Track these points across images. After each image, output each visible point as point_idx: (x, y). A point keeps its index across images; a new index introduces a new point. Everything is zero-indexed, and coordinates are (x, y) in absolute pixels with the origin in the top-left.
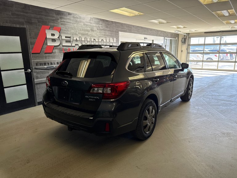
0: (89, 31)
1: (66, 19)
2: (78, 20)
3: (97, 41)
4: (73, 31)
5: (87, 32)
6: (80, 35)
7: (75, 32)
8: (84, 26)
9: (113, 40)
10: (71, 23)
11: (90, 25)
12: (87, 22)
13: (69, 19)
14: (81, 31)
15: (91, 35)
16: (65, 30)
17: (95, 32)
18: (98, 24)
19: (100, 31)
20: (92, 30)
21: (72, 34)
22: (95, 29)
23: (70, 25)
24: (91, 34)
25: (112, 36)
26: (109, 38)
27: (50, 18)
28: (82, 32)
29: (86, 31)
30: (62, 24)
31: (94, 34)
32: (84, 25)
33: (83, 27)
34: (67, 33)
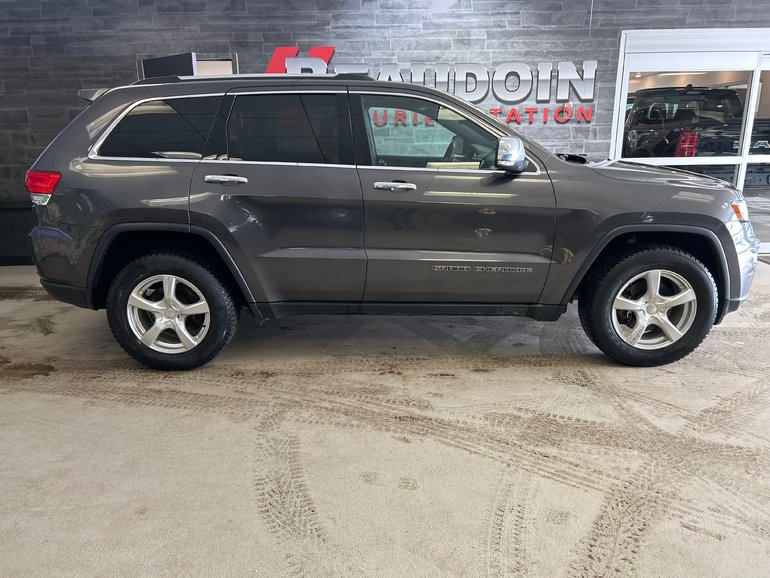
0: (447, 47)
1: (355, 17)
2: (402, 13)
3: (483, 82)
4: (376, 54)
5: (436, 52)
6: (408, 65)
7: (385, 57)
8: (423, 32)
9: (580, 72)
10: (371, 27)
11: (454, 24)
12: (439, 16)
13: (364, 16)
14: (409, 49)
15: (455, 59)
16: (347, 54)
17: (477, 49)
18: (493, 15)
19: (503, 40)
20: (463, 42)
21: (373, 64)
22: (478, 34)
23: (368, 36)
24: (454, 56)
25: (574, 54)
26: (556, 64)
27: (300, 23)
28: (416, 53)
29: (434, 48)
30: (338, 37)
31: (467, 54)
32: (426, 26)
33: (421, 35)
34: (355, 62)
